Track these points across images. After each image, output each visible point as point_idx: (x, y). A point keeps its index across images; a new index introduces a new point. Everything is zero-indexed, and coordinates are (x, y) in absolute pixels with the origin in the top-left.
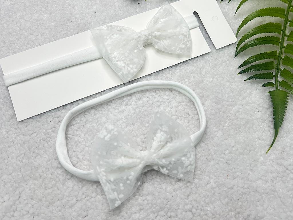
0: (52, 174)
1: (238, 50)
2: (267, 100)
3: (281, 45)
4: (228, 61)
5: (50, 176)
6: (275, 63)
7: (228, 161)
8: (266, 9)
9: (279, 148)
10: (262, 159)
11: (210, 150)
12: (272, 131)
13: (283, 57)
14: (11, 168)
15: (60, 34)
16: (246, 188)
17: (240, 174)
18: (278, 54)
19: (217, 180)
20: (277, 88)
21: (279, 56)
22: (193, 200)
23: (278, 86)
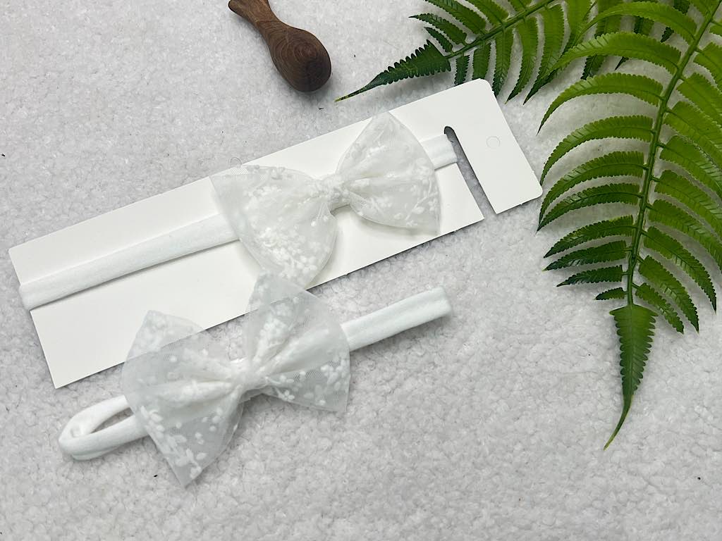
0: (135, 504)
1: (544, 217)
2: (608, 330)
3: (642, 202)
4: (522, 239)
5: (131, 507)
6: (629, 244)
7: (520, 467)
8: (609, 122)
9: (633, 437)
10: (594, 463)
11: (480, 444)
12: (619, 400)
13: (646, 230)
14: (44, 491)
15: (143, 184)
16: (559, 528)
17: (546, 496)
18: (634, 222)
19: (497, 510)
20: (630, 301)
21: (637, 228)
23: (634, 296)
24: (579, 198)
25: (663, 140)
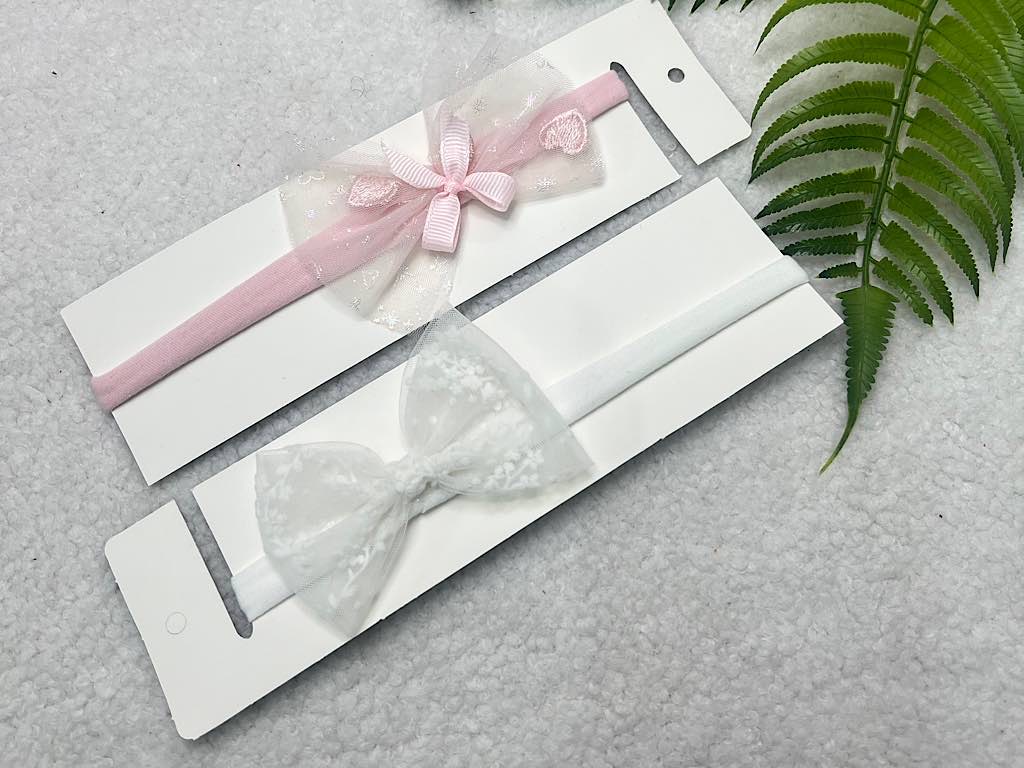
3: (889, 149)
7: (707, 493)
8: (850, 39)
12: (843, 410)
13: (892, 187)
17: (738, 532)
18: (877, 176)
19: (673, 548)
20: (865, 281)
21: (880, 184)
22: (600, 603)
23: (871, 275)
24: (804, 142)
25: (923, 67)
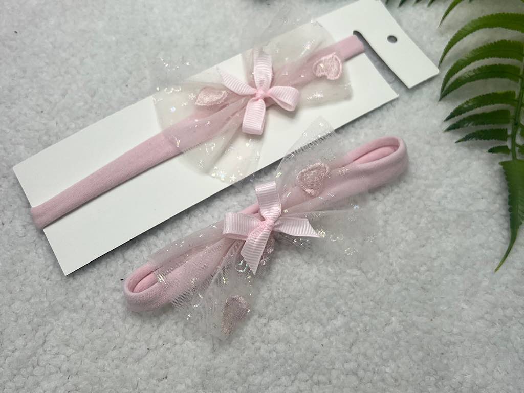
1: (445, 89)
2: (498, 179)
3: (522, 81)
4: (427, 107)
6: (512, 113)
9: (518, 264)
10: (485, 283)
12: (506, 234)
16: (456, 334)
18: (516, 97)
20: (514, 157)
21: (518, 101)
22: (359, 353)
23: (517, 153)
24: (474, 74)
